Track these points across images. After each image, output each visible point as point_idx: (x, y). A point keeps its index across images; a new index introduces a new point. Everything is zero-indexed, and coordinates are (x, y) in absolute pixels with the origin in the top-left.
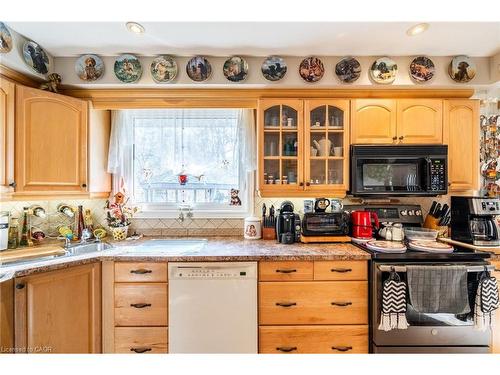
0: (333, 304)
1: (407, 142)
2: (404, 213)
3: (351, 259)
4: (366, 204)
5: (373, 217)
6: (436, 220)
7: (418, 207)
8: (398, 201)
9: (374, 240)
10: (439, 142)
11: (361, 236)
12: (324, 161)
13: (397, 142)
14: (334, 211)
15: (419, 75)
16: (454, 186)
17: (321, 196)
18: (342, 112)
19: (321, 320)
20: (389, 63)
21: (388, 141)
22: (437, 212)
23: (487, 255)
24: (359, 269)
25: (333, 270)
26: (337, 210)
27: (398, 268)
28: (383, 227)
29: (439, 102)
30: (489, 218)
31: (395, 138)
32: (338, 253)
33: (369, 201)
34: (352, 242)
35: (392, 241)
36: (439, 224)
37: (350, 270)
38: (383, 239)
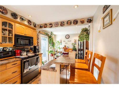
0: (12, 73)
1: (27, 35)
2: (26, 50)
3: (17, 61)
4: (17, 48)
5: (20, 51)
6: (31, 50)
7: (28, 48)
8: (24, 47)
9: (21, 56)
10: (32, 36)
11: (17, 56)
12: (7, 37)
13: (25, 35)
14: (9, 50)
15: (29, 24)
16: (34, 44)
17: (5, 46)
18: (13, 25)
19: (9, 79)
20: (24, 19)
21: (23, 35)
22: (31, 49)
23: (38, 54)
24: (19, 62)
25: (12, 65)
26: (10, 50)
27: (27, 60)
28: (22, 53)
29: (32, 30)
30: (38, 49)
31: (25, 34)
32: (13, 60)
33: (18, 47)
34: (15, 57)
35: (24, 55)
36: (32, 51)
37: (17, 63)
38: (22, 55)
